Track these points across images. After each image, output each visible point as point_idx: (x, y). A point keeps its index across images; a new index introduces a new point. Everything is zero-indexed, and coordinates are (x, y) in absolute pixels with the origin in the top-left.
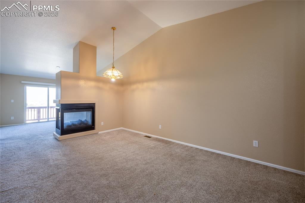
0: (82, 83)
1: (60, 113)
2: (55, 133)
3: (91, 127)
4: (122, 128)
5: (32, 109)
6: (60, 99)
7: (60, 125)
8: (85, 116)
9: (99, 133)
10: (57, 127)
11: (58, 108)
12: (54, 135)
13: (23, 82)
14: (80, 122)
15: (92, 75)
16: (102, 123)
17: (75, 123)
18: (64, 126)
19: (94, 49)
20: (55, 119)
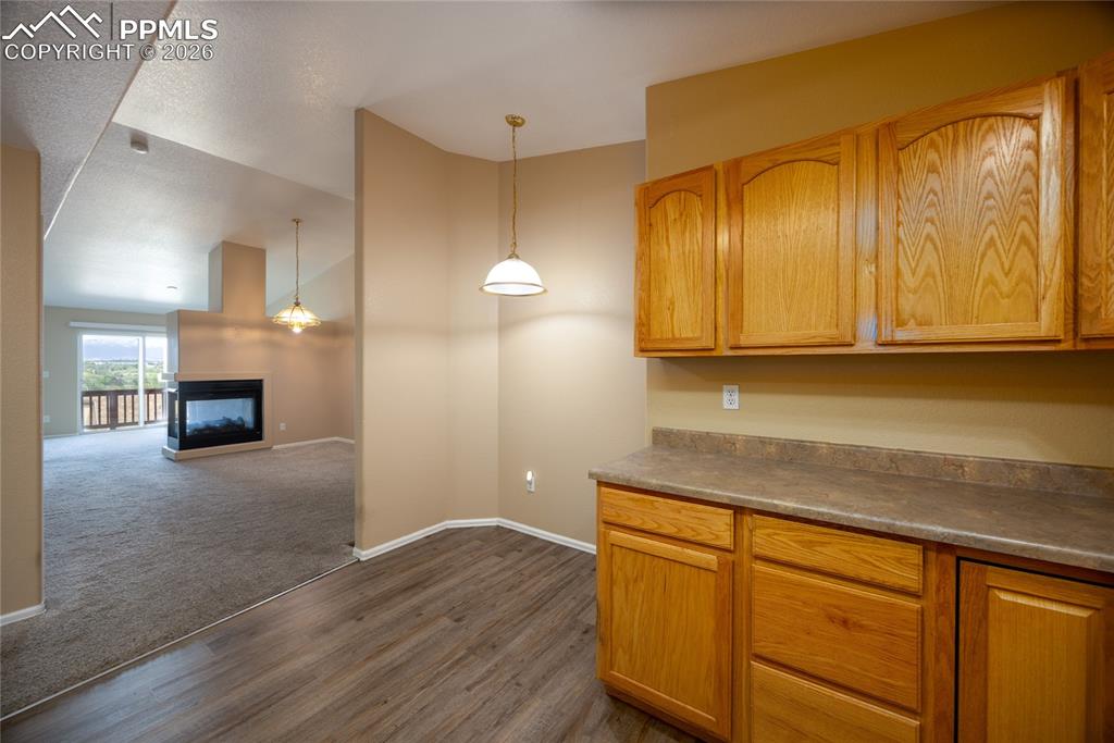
0: (229, 334)
1: (177, 403)
2: (166, 447)
3: (254, 433)
4: (336, 439)
5: (93, 398)
6: (177, 371)
7: (177, 430)
8: (238, 410)
9: (275, 447)
10: (171, 433)
11: (173, 390)
12: (164, 450)
13: (72, 324)
14: (224, 422)
15: (254, 315)
16: (282, 424)
17: (212, 424)
18: (188, 431)
19: (259, 256)
20: (167, 423)
